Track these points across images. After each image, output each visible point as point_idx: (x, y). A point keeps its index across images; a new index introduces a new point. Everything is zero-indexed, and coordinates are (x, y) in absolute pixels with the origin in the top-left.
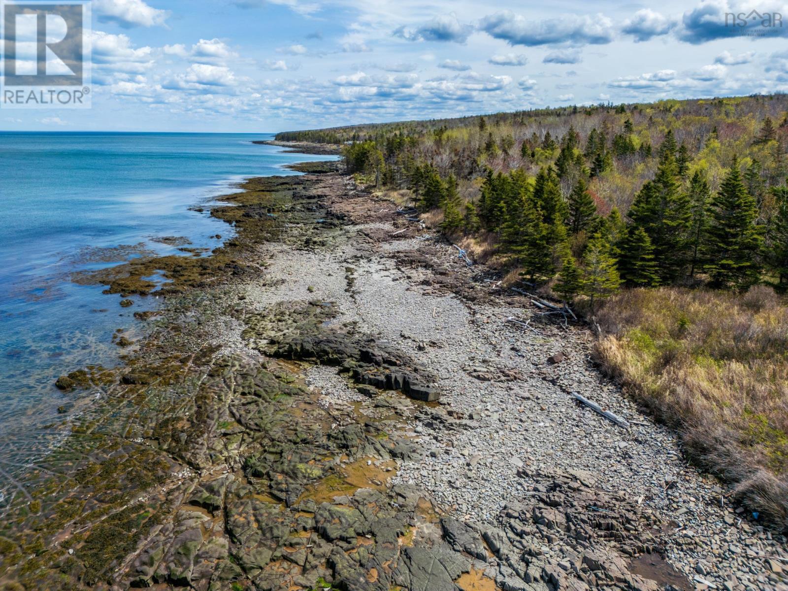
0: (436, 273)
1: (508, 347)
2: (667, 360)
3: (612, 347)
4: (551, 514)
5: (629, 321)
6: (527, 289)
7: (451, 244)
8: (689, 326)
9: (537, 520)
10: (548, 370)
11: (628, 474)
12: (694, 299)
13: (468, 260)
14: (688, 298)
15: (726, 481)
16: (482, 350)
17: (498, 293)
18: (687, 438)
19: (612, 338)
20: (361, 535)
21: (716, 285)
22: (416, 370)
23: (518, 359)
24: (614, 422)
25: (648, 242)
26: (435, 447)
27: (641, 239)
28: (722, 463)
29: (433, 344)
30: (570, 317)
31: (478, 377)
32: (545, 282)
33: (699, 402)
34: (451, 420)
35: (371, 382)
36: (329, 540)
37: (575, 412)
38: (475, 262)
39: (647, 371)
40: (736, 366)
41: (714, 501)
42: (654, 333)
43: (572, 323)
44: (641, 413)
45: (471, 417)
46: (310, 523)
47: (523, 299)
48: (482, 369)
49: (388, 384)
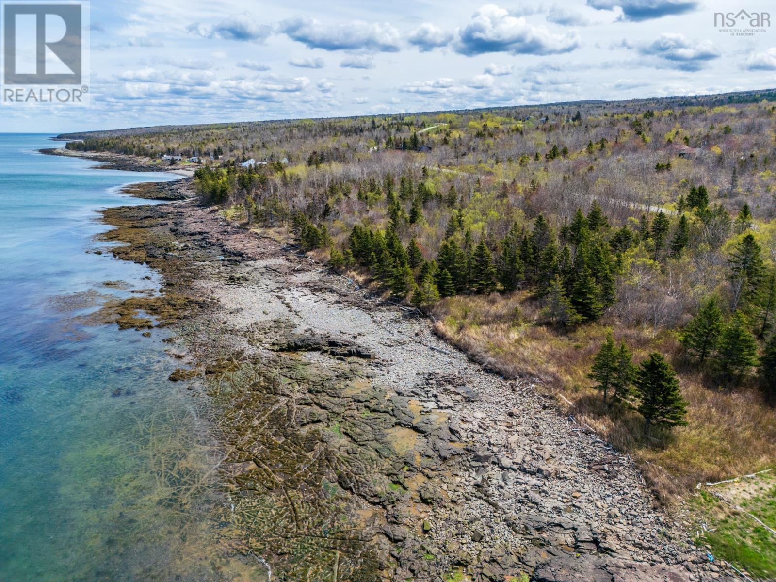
0: (341, 295)
1: (396, 331)
2: (461, 328)
3: (441, 325)
4: (431, 381)
5: (445, 313)
6: (395, 301)
7: (340, 275)
8: (469, 314)
9: (427, 384)
10: (416, 338)
11: (452, 368)
12: (470, 300)
13: (356, 286)
14: (468, 300)
15: (481, 364)
16: (385, 334)
17: (381, 304)
18: (469, 353)
19: (440, 322)
20: (372, 399)
21: (479, 292)
22: (359, 347)
23: (402, 336)
24: (445, 353)
25: (449, 276)
26: (382, 373)
27: (446, 274)
28: (480, 359)
29: (360, 334)
30: (420, 314)
31: (388, 346)
32: (405, 297)
33: (472, 341)
34: (384, 363)
35: (341, 355)
36: (362, 402)
37: (431, 352)
38: (361, 287)
39: (455, 333)
40: (485, 327)
41: (479, 370)
42: (455, 318)
43: (421, 317)
44: (454, 348)
45: (392, 361)
46: (352, 400)
47: (395, 307)
48: (389, 342)
49: (350, 354)
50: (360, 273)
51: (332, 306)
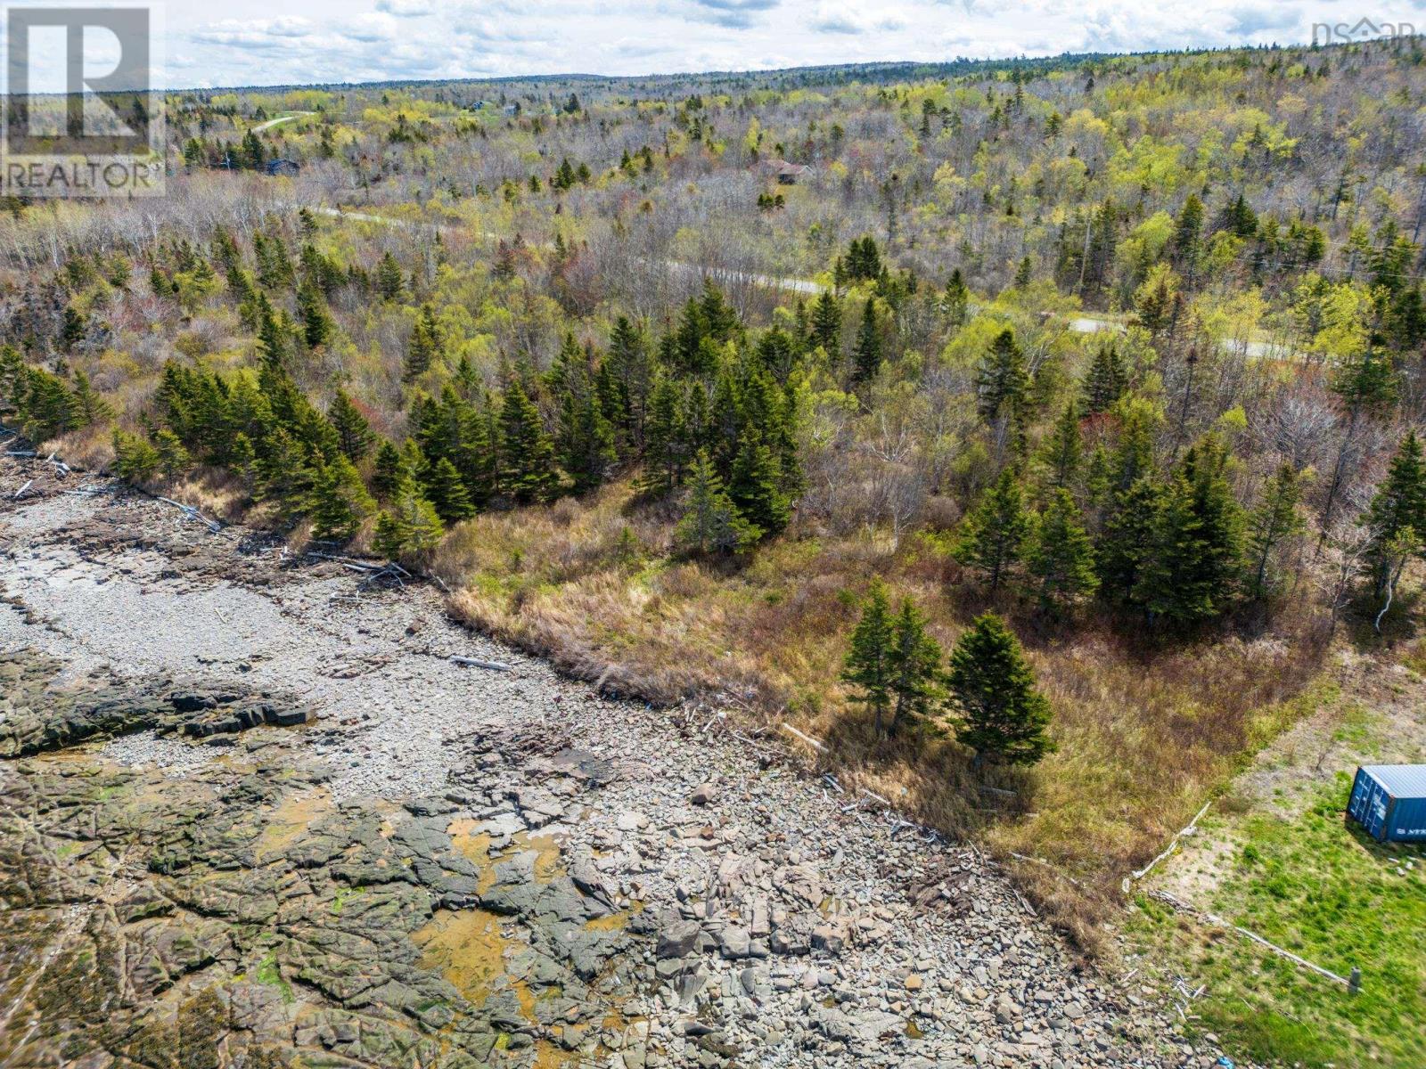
0: (171, 554)
1: (353, 631)
2: (519, 601)
3: (468, 600)
4: (489, 758)
5: (468, 566)
6: (329, 550)
7: (155, 497)
8: (523, 558)
9: (481, 767)
10: (411, 642)
11: (526, 705)
12: (513, 522)
13: (210, 522)
14: (507, 522)
15: (590, 681)
16: (328, 646)
17: (293, 563)
18: (557, 660)
19: (463, 590)
20: (348, 847)
21: (525, 500)
22: (265, 696)
23: (373, 641)
24: (498, 670)
25: (455, 474)
26: (351, 758)
27: (445, 471)
28: (585, 669)
29: (257, 658)
30: (401, 575)
31: (345, 676)
32: (351, 537)
33: (556, 629)
34: (348, 729)
35: (218, 730)
36: (320, 865)
37: (462, 673)
38: (223, 524)
39: (507, 615)
40: (571, 587)
41: (589, 698)
42: (493, 572)
43: (408, 582)
44: (515, 653)
45: (366, 717)
46: (290, 866)
47: (332, 565)
48: (342, 666)
49: (245, 722)
50: (212, 486)
51: (151, 587)
